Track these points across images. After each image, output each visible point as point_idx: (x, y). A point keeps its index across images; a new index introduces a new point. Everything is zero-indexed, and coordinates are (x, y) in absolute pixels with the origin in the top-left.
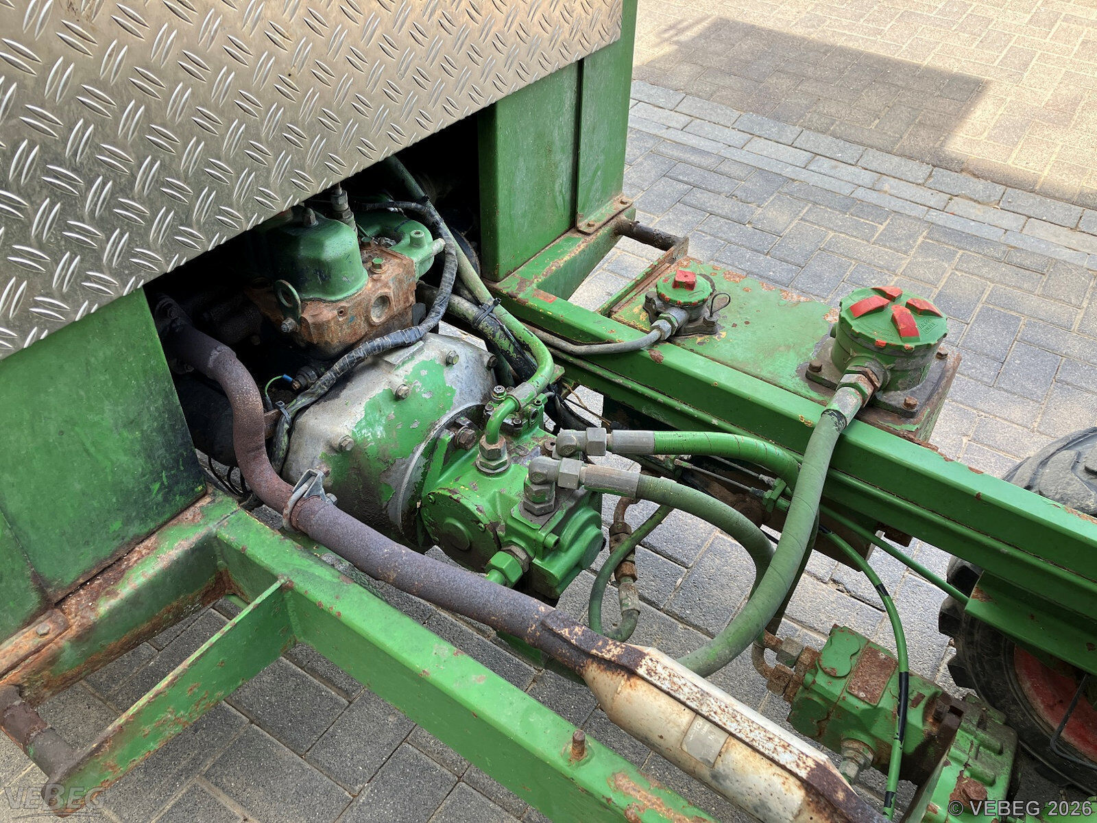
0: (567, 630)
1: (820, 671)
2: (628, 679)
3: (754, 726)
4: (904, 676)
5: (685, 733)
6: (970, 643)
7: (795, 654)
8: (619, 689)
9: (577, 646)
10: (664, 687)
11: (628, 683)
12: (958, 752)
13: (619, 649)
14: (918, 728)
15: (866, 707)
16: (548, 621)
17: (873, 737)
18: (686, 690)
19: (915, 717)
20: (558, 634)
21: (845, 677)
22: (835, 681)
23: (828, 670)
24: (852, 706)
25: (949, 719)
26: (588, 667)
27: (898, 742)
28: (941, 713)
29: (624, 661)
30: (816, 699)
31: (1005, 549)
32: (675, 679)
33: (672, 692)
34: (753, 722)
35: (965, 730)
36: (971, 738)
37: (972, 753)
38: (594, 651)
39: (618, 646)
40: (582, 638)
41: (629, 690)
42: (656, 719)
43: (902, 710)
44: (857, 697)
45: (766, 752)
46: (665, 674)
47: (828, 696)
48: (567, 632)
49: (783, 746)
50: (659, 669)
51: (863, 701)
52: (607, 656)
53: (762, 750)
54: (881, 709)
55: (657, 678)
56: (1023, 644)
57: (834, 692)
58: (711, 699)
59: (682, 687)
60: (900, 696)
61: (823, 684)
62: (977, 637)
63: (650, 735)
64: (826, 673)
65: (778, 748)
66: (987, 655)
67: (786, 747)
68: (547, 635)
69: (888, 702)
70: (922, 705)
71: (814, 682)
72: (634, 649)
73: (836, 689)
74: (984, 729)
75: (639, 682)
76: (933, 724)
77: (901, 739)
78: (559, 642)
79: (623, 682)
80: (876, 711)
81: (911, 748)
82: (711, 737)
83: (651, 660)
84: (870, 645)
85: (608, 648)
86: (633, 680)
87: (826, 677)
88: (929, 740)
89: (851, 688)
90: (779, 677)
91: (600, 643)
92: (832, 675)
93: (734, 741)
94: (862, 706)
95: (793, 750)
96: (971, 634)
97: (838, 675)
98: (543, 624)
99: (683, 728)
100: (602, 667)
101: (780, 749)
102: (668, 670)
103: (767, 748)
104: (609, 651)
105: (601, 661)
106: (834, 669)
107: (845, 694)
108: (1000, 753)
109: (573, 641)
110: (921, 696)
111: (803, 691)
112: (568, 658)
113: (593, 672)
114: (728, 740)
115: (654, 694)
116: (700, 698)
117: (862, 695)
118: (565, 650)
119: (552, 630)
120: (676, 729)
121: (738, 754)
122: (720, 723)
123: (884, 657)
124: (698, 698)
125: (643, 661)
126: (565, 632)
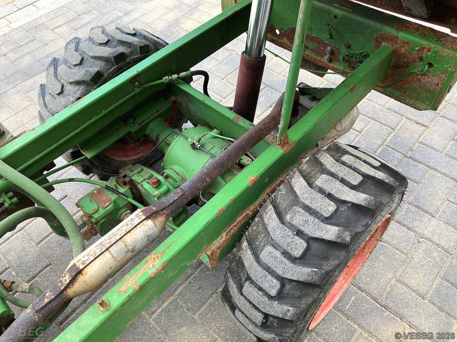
0: (45, 300)
1: (93, 215)
2: (82, 274)
3: (120, 229)
4: (107, 187)
5: (113, 257)
6: (97, 168)
7: (82, 222)
8: (85, 280)
9: (56, 297)
10: (92, 259)
11: (84, 275)
12: (140, 180)
13: (67, 276)
14: (125, 191)
15: (112, 204)
16: (37, 308)
17: (123, 207)
18: (97, 251)
19: (122, 190)
20: (46, 304)
21: (98, 207)
22: (99, 211)
23: (94, 212)
24: (110, 209)
25: (127, 179)
26: (68, 294)
27: (128, 199)
28: (124, 181)
29: (74, 274)
30: (102, 221)
31: (77, 131)
32: (91, 254)
33: (95, 257)
34: (119, 229)
35: (132, 176)
36: (135, 175)
37: (141, 177)
38: (62, 288)
39: (65, 276)
40: (53, 293)
41: (87, 276)
42: (103, 268)
43: (118, 193)
44: (108, 206)
45: (132, 227)
46: (87, 258)
47: (103, 216)
48: (47, 300)
49: (132, 221)
50: (84, 259)
51: (110, 204)
52: (68, 281)
53: (131, 229)
54: (115, 200)
55: (87, 261)
56: (105, 150)
57: (103, 213)
58: (104, 242)
59: (95, 252)
60: (113, 191)
61: (98, 216)
62: (96, 164)
63: (108, 273)
64: (94, 213)
65: (131, 223)
66: (103, 164)
67: (132, 220)
68: (43, 311)
69: (113, 197)
70: (118, 186)
71: (96, 219)
72: (69, 269)
73: (102, 212)
74: (133, 171)
75: (86, 270)
76: (126, 186)
77: (128, 198)
78: (49, 306)
79: (82, 277)
80: (115, 202)
81: (131, 196)
82: (119, 247)
83: (78, 262)
84: (89, 194)
85: (64, 281)
86: (83, 272)
87: (96, 214)
88: (131, 189)
89: (104, 207)
90: (86, 234)
91: (60, 284)
92: (97, 211)
93: (123, 238)
94: (112, 205)
95: (134, 218)
96: (94, 165)
97: (97, 209)
98: (37, 312)
99: (111, 257)
100: (71, 286)
101: (132, 222)
102: (85, 256)
103: (130, 227)
104: (66, 280)
105: (68, 286)
106: (94, 210)
107: (105, 209)
108: (143, 170)
109: (53, 297)
110: (115, 185)
111: (97, 226)
112: (59, 303)
113: (70, 292)
114: (122, 241)
115: (93, 265)
116: (102, 246)
117: (107, 204)
118: (54, 304)
119: (42, 307)
120: (110, 260)
121: (129, 239)
122: (115, 241)
123: (96, 191)
124: (102, 247)
125: (77, 265)
126: (46, 300)
